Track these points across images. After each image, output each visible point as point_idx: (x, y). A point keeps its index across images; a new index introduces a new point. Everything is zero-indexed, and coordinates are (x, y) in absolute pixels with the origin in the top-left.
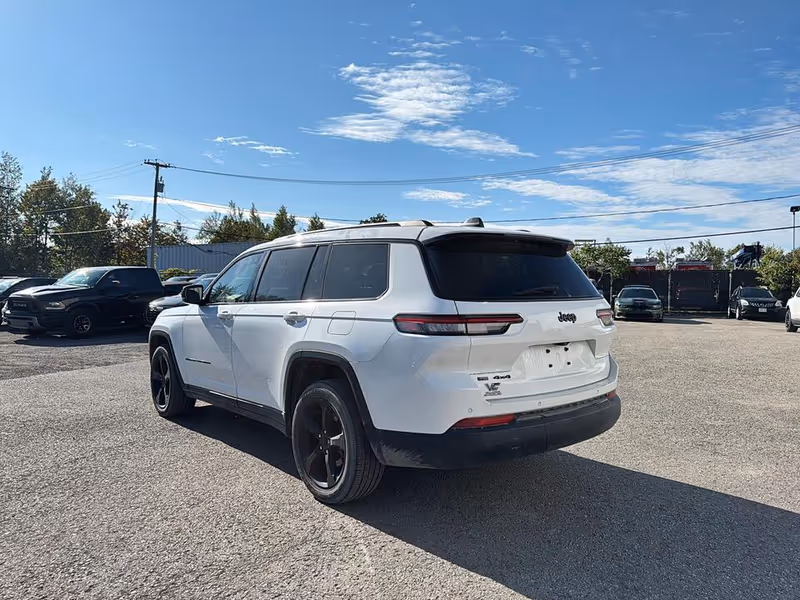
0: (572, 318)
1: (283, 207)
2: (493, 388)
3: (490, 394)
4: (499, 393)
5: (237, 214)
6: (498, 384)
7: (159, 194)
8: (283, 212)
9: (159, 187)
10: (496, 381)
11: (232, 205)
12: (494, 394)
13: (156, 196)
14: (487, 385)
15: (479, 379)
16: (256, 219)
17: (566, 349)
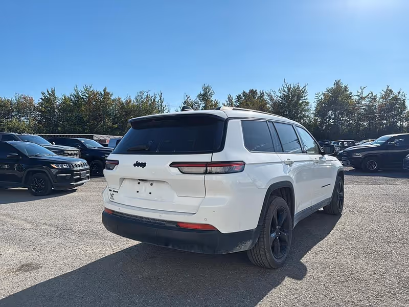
0: (143, 165)
2: (112, 196)
10: (113, 193)
12: (112, 199)
15: (110, 190)
17: (152, 184)
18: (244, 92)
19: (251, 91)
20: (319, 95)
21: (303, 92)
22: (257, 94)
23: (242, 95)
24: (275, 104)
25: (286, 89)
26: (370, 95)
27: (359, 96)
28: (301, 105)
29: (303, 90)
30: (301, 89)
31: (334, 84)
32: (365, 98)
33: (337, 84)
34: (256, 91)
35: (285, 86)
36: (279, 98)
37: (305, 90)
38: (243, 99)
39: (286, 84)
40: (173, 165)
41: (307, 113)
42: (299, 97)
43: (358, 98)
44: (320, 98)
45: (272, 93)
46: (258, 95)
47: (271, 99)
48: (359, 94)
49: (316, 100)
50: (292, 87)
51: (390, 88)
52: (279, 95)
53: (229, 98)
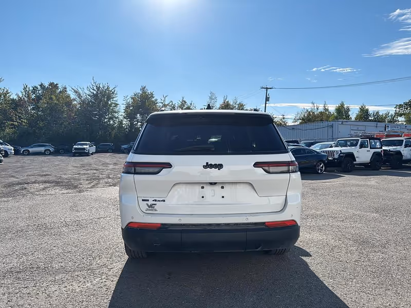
0: (220, 166)
1: (342, 102)
2: (151, 206)
3: (150, 210)
4: (156, 210)
5: (316, 108)
6: (155, 204)
7: (267, 102)
8: (342, 105)
9: (267, 99)
10: (154, 202)
11: (313, 103)
12: (152, 210)
13: (266, 103)
14: (148, 205)
15: (143, 200)
16: (326, 110)
17: (222, 187)
18: (42, 84)
19: (51, 84)
20: (128, 98)
21: (113, 93)
22: (57, 88)
23: (39, 87)
24: (83, 102)
25: (95, 88)
26: (171, 104)
27: (162, 103)
28: (110, 105)
29: (113, 91)
30: (110, 89)
31: (141, 89)
32: (167, 105)
33: (143, 89)
34: (57, 84)
35: (94, 85)
36: (87, 96)
37: (114, 91)
38: (40, 92)
39: (95, 83)
40: (257, 165)
41: (116, 115)
42: (109, 98)
43: (161, 105)
44: (128, 101)
45: (79, 89)
46: (59, 90)
47: (79, 96)
48: (162, 101)
49: (124, 102)
50: (101, 86)
51: (184, 100)
52: (88, 92)
53: (25, 89)
